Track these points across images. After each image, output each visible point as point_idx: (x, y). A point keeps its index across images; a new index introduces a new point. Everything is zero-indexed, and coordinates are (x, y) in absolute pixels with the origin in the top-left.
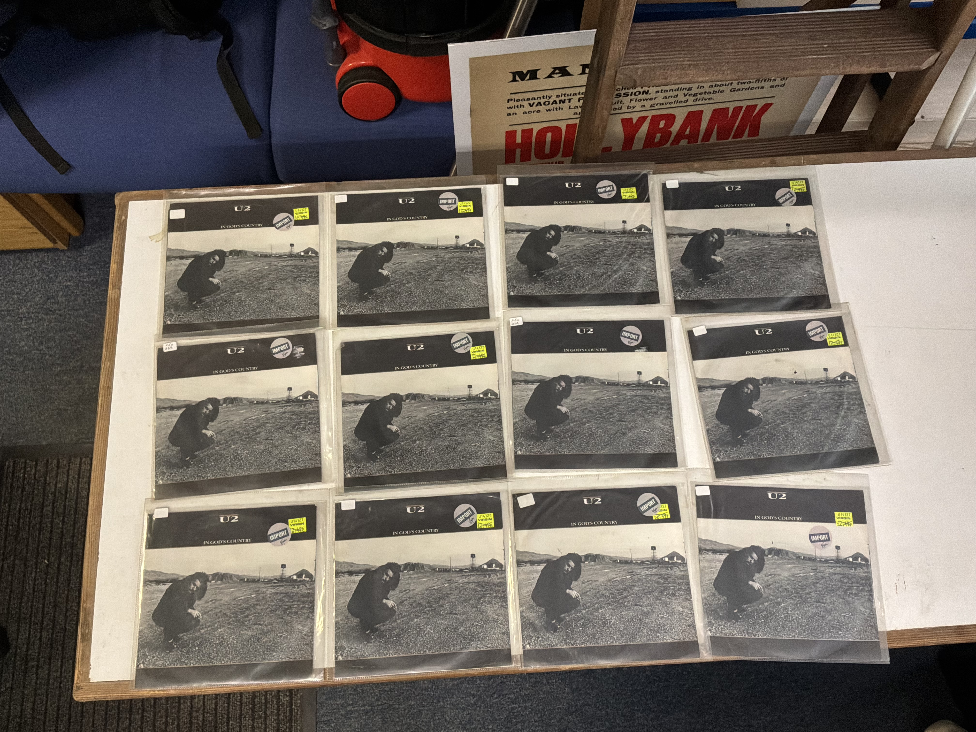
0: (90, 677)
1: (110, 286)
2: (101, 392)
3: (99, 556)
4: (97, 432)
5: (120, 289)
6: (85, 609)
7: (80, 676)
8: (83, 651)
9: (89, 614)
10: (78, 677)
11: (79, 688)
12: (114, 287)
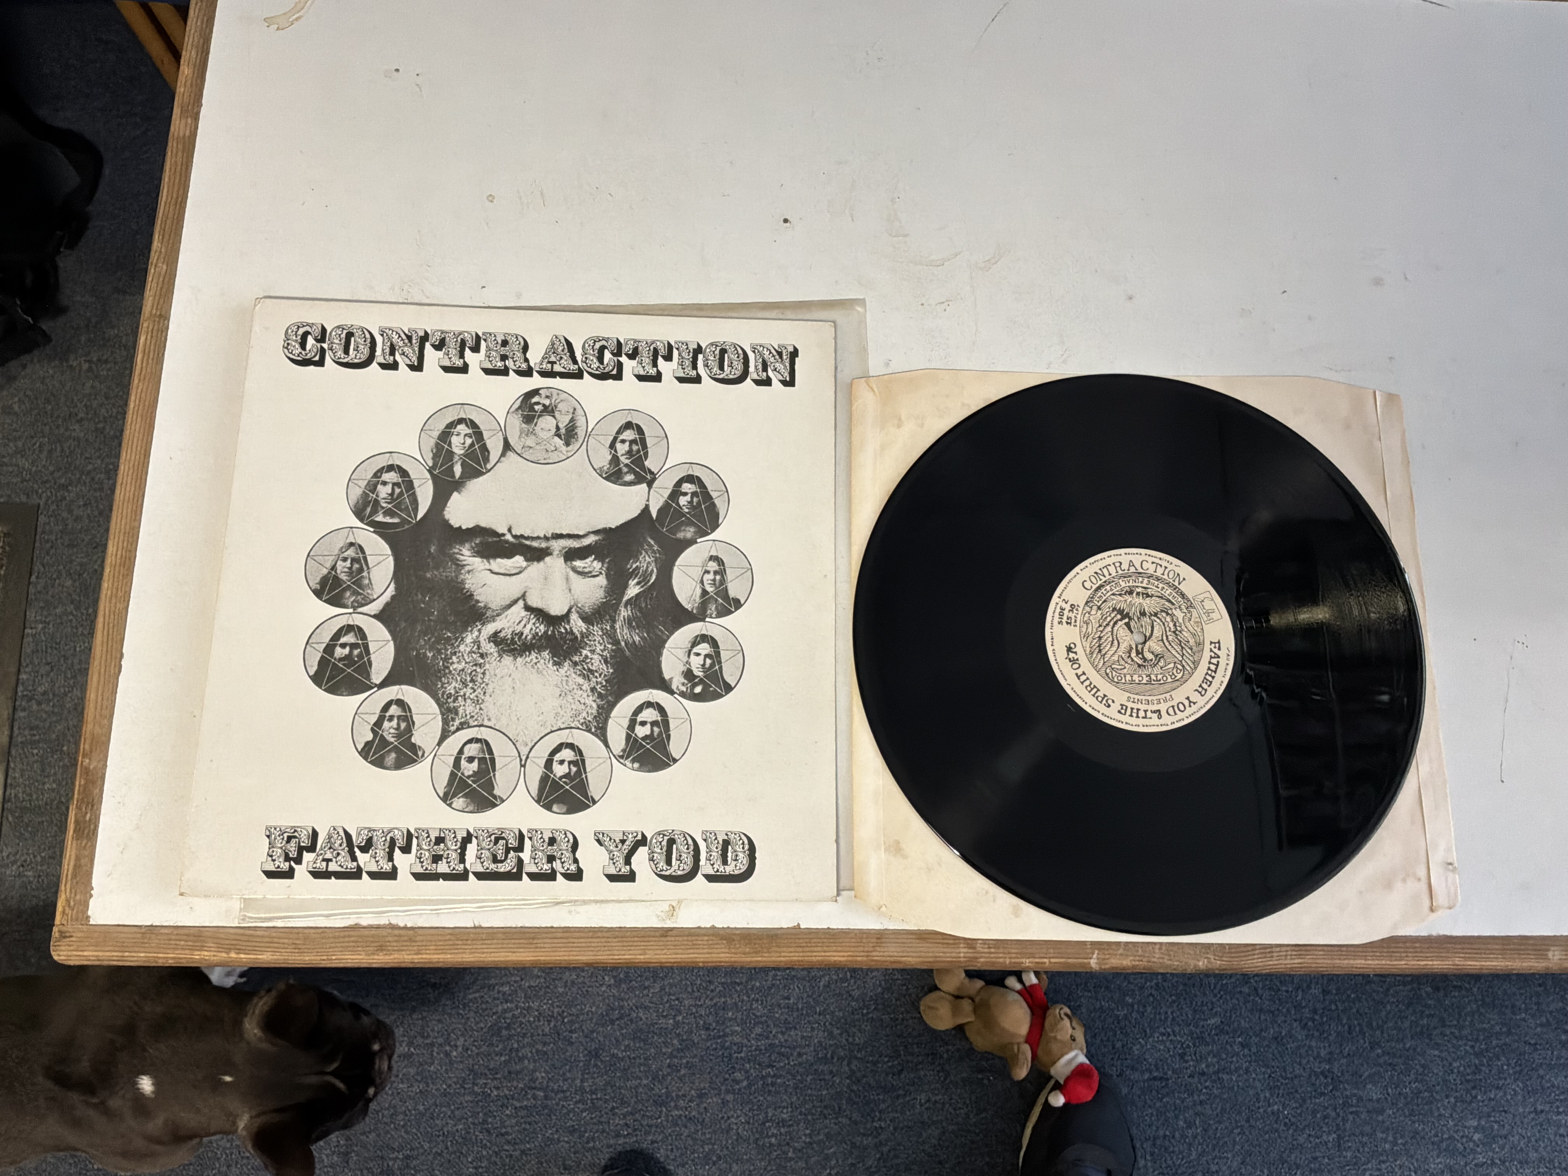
0: (90, 913)
1: (176, 111)
2: (145, 325)
3: (123, 663)
4: (132, 405)
5: (196, 118)
6: (87, 771)
7: (67, 910)
8: (78, 858)
9: (94, 783)
10: (64, 912)
11: (63, 935)
12: (184, 112)
